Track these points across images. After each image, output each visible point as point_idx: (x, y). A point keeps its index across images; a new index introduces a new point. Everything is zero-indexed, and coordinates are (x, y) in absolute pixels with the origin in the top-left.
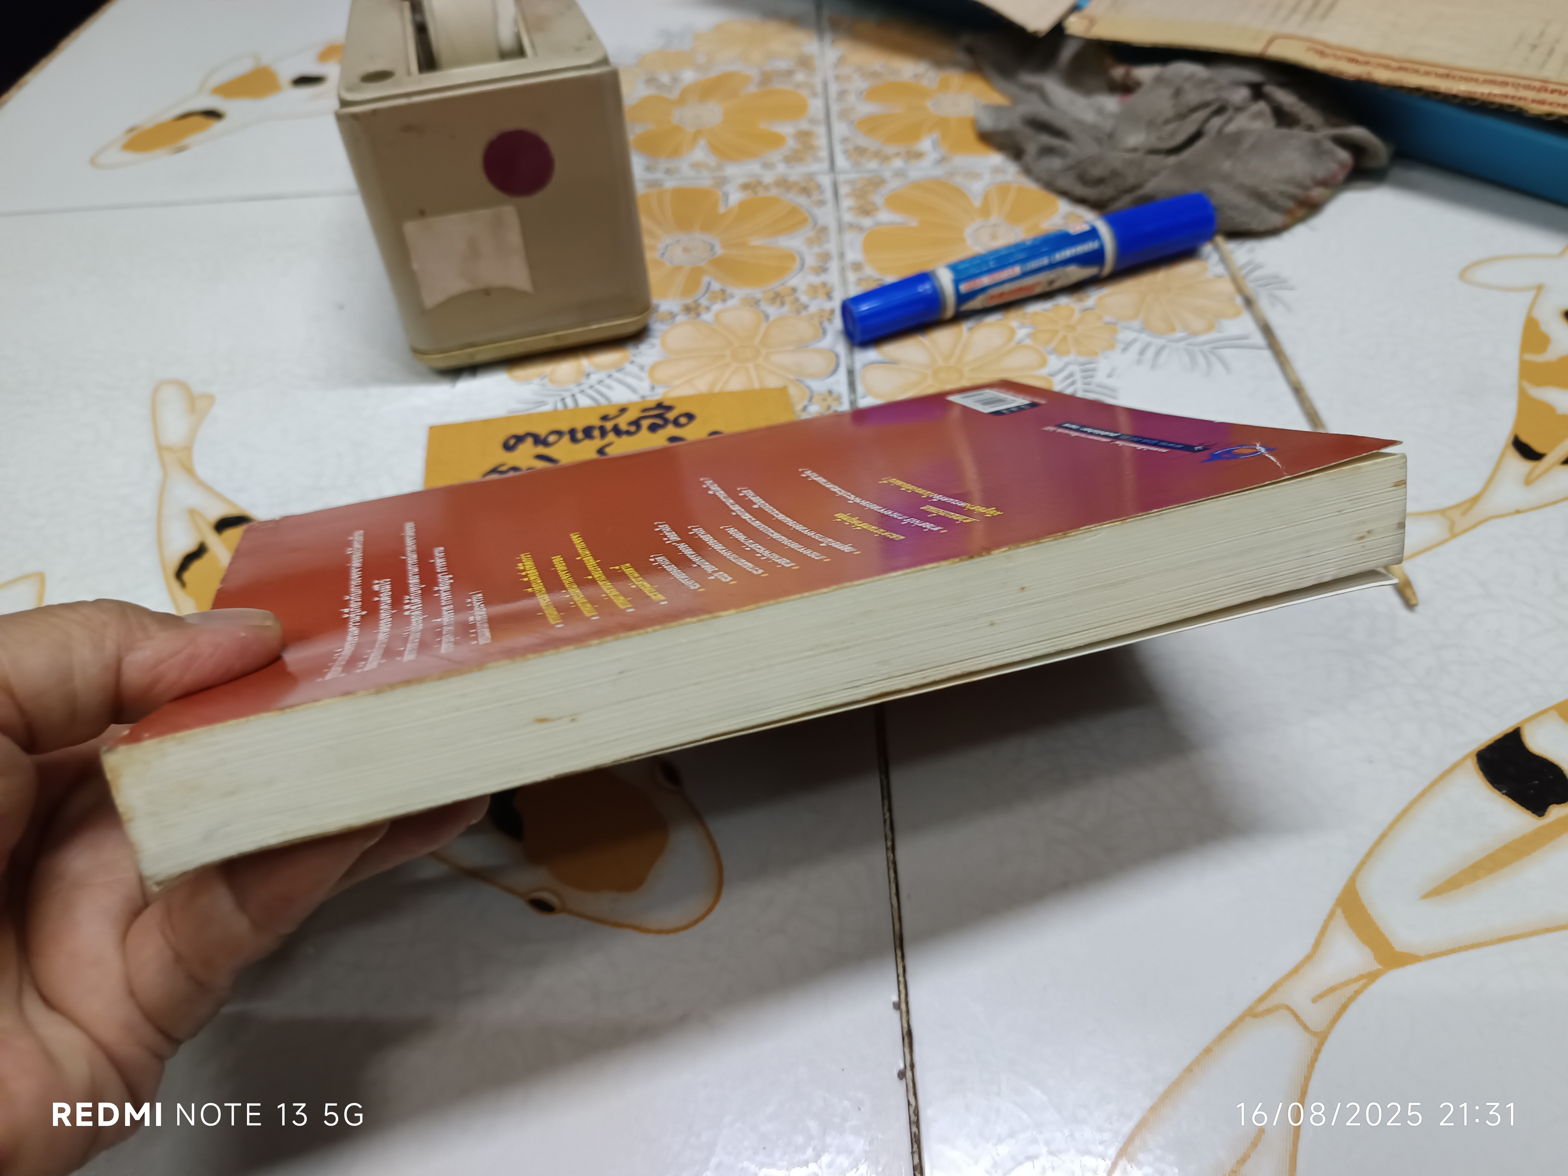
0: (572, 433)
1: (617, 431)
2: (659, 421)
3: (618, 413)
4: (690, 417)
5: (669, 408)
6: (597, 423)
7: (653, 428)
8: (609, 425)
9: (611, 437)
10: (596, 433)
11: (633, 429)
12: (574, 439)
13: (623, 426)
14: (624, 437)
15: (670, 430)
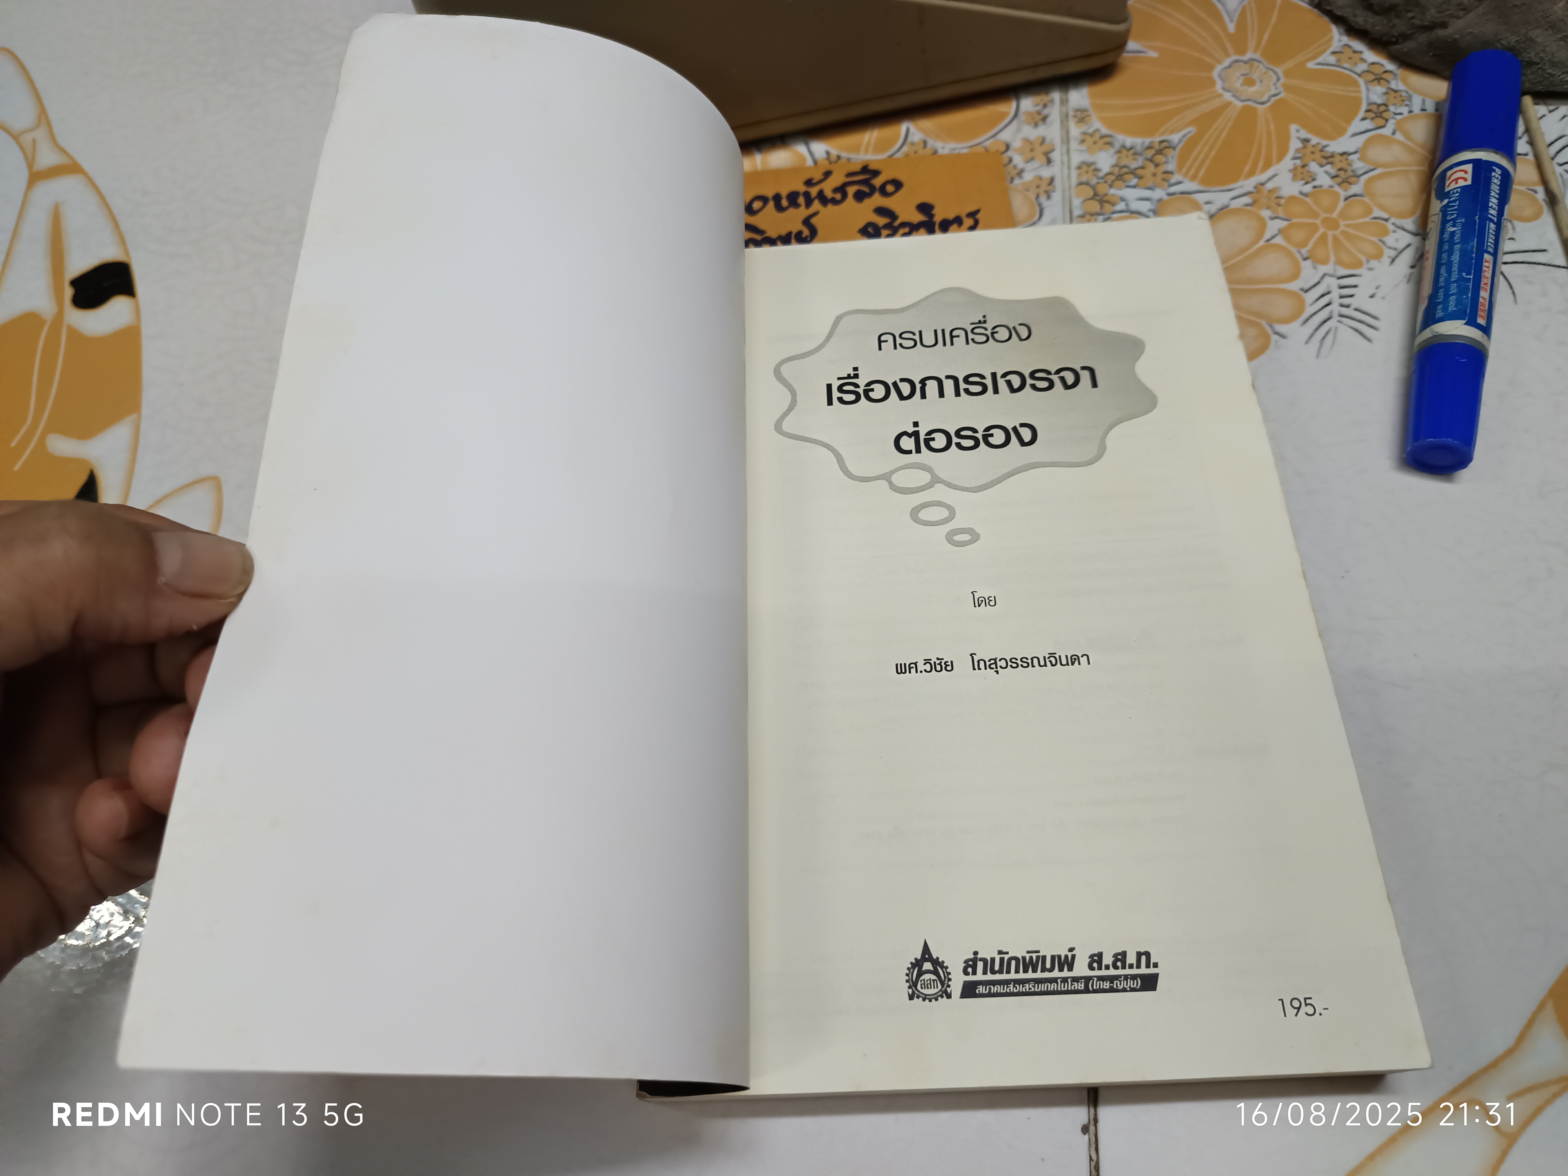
0: (777, 198)
1: (823, 199)
2: (866, 189)
3: (823, 177)
4: (898, 185)
5: (876, 173)
6: (802, 188)
7: (860, 197)
8: (814, 191)
9: (816, 205)
10: (801, 200)
11: (838, 196)
12: (779, 208)
13: (829, 194)
14: (830, 206)
15: (877, 200)
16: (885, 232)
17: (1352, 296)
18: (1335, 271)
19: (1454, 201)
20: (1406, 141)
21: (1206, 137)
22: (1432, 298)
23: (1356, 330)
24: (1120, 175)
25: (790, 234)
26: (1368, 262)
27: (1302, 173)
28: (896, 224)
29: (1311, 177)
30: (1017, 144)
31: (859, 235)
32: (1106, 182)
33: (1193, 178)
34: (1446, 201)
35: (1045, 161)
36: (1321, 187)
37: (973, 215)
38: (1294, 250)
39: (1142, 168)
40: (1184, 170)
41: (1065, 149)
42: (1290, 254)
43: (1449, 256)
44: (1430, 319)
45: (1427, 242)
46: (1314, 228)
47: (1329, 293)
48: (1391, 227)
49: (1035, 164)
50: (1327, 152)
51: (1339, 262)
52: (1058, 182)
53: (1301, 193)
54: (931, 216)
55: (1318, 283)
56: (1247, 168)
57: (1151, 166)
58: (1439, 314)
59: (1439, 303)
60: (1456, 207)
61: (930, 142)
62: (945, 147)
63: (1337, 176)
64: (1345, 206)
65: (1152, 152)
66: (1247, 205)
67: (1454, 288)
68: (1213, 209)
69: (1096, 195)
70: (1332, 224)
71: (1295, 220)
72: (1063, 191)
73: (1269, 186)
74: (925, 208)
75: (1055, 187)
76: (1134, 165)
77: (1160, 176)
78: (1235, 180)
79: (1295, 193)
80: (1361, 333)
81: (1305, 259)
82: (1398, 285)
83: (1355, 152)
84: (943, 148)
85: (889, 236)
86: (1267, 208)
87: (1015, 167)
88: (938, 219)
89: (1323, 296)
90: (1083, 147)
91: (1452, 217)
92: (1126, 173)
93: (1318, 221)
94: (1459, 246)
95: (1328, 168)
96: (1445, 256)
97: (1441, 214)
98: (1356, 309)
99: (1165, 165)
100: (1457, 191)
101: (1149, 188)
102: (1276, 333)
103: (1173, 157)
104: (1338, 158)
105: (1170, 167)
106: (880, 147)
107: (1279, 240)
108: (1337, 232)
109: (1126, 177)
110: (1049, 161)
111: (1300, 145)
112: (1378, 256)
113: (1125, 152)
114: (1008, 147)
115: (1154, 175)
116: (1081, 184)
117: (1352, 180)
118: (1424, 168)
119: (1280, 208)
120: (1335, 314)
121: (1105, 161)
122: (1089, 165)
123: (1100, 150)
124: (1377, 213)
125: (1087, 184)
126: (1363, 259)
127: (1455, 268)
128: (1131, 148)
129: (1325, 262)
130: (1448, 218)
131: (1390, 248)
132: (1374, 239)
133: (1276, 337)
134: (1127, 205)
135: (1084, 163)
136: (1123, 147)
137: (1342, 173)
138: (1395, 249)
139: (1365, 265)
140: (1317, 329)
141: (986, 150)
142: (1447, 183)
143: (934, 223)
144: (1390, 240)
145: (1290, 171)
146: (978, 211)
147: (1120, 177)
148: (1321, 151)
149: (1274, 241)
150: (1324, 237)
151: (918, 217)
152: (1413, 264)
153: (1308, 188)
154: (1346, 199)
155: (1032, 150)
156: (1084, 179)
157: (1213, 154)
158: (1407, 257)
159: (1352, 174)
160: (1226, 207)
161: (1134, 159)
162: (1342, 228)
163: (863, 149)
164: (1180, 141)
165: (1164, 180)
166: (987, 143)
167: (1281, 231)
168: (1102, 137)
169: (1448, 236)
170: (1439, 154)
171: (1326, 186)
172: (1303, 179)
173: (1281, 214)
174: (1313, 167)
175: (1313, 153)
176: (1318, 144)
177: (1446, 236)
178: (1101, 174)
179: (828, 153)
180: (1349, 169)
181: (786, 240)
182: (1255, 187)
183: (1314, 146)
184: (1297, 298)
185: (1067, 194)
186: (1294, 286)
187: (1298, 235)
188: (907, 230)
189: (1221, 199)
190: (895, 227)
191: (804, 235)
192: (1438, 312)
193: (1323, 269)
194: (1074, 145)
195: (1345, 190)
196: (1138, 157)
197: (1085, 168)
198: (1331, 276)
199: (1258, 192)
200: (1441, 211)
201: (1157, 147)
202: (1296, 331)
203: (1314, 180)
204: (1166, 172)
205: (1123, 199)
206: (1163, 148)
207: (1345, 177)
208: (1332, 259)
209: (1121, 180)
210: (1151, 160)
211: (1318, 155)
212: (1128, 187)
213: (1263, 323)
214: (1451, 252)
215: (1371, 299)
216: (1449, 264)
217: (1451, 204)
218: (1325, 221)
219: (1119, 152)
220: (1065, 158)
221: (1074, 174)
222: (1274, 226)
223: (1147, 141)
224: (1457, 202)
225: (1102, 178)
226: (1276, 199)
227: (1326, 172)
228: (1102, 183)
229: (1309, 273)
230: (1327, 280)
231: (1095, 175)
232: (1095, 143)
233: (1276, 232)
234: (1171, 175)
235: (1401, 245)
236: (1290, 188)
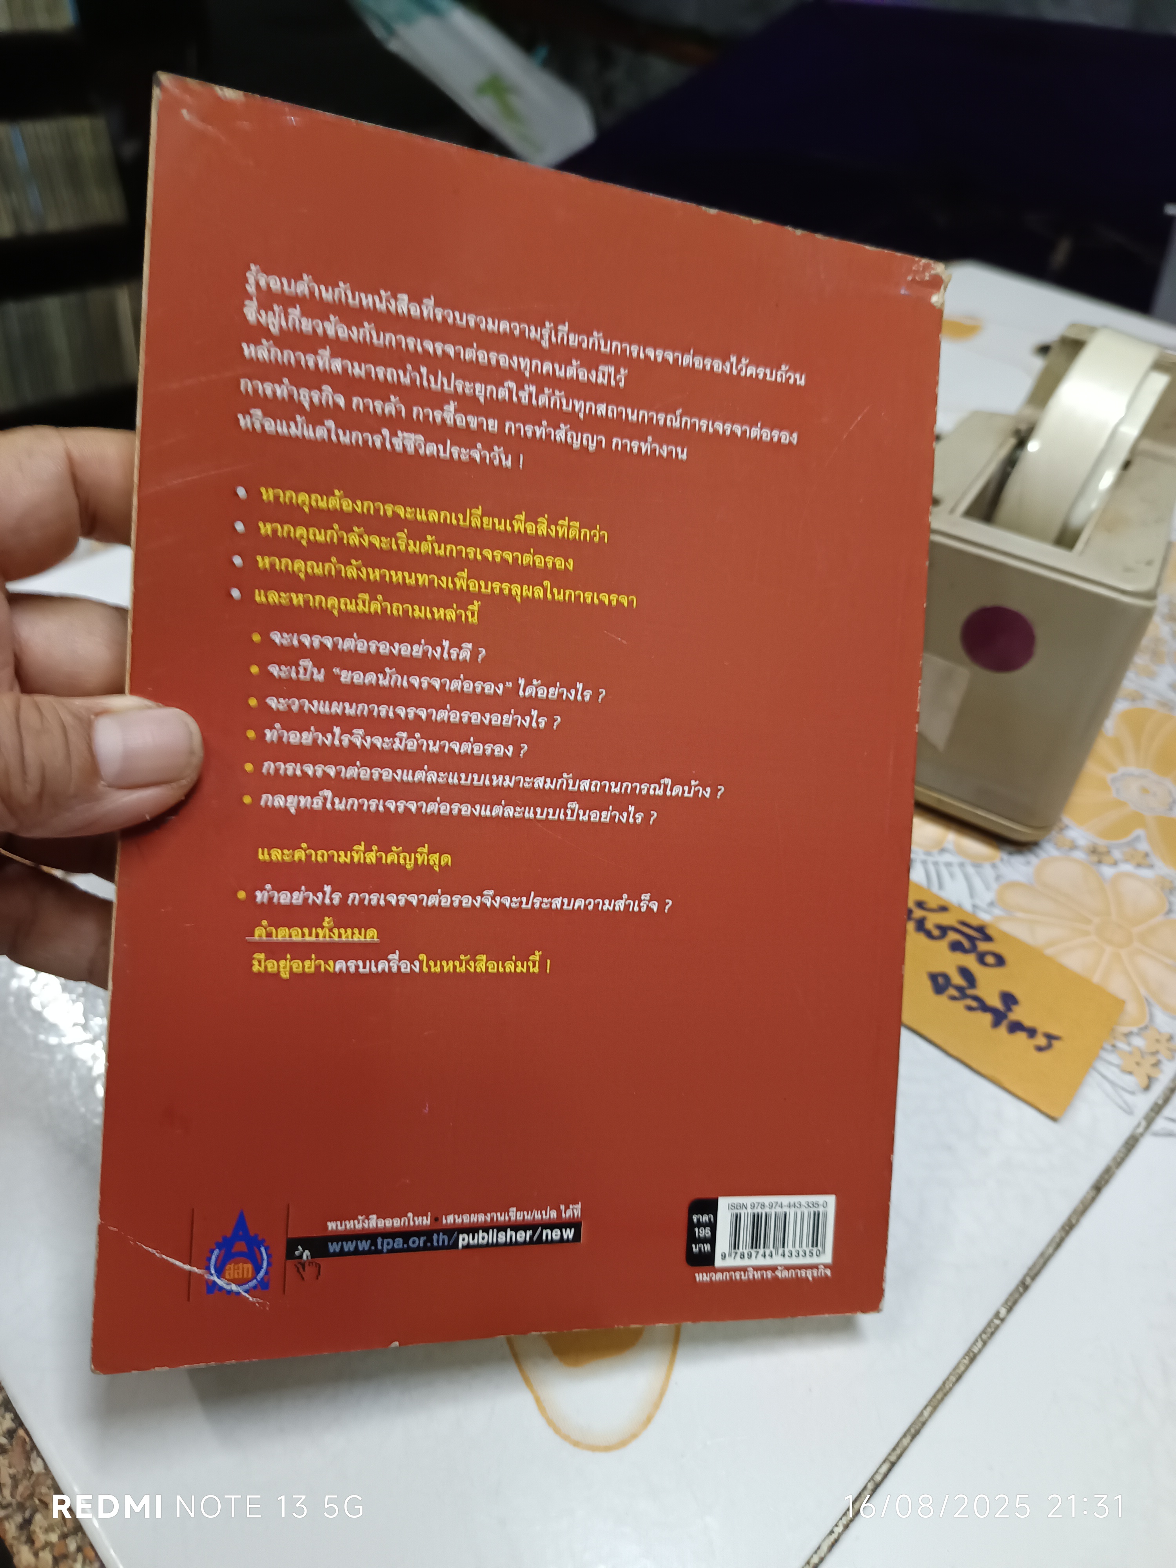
1: (921, 925)
2: (966, 944)
3: (937, 909)
4: (1000, 961)
5: (988, 938)
7: (956, 947)
8: (918, 913)
11: (936, 932)
13: (929, 925)
14: (922, 934)
15: (970, 961)
16: (952, 992)
28: (970, 992)
31: (926, 976)
37: (1050, 1037)
54: (1009, 1009)
74: (1009, 999)
85: (952, 998)
88: (1013, 1016)
143: (1007, 1018)
151: (995, 1002)
188: (976, 1002)
190: (967, 992)
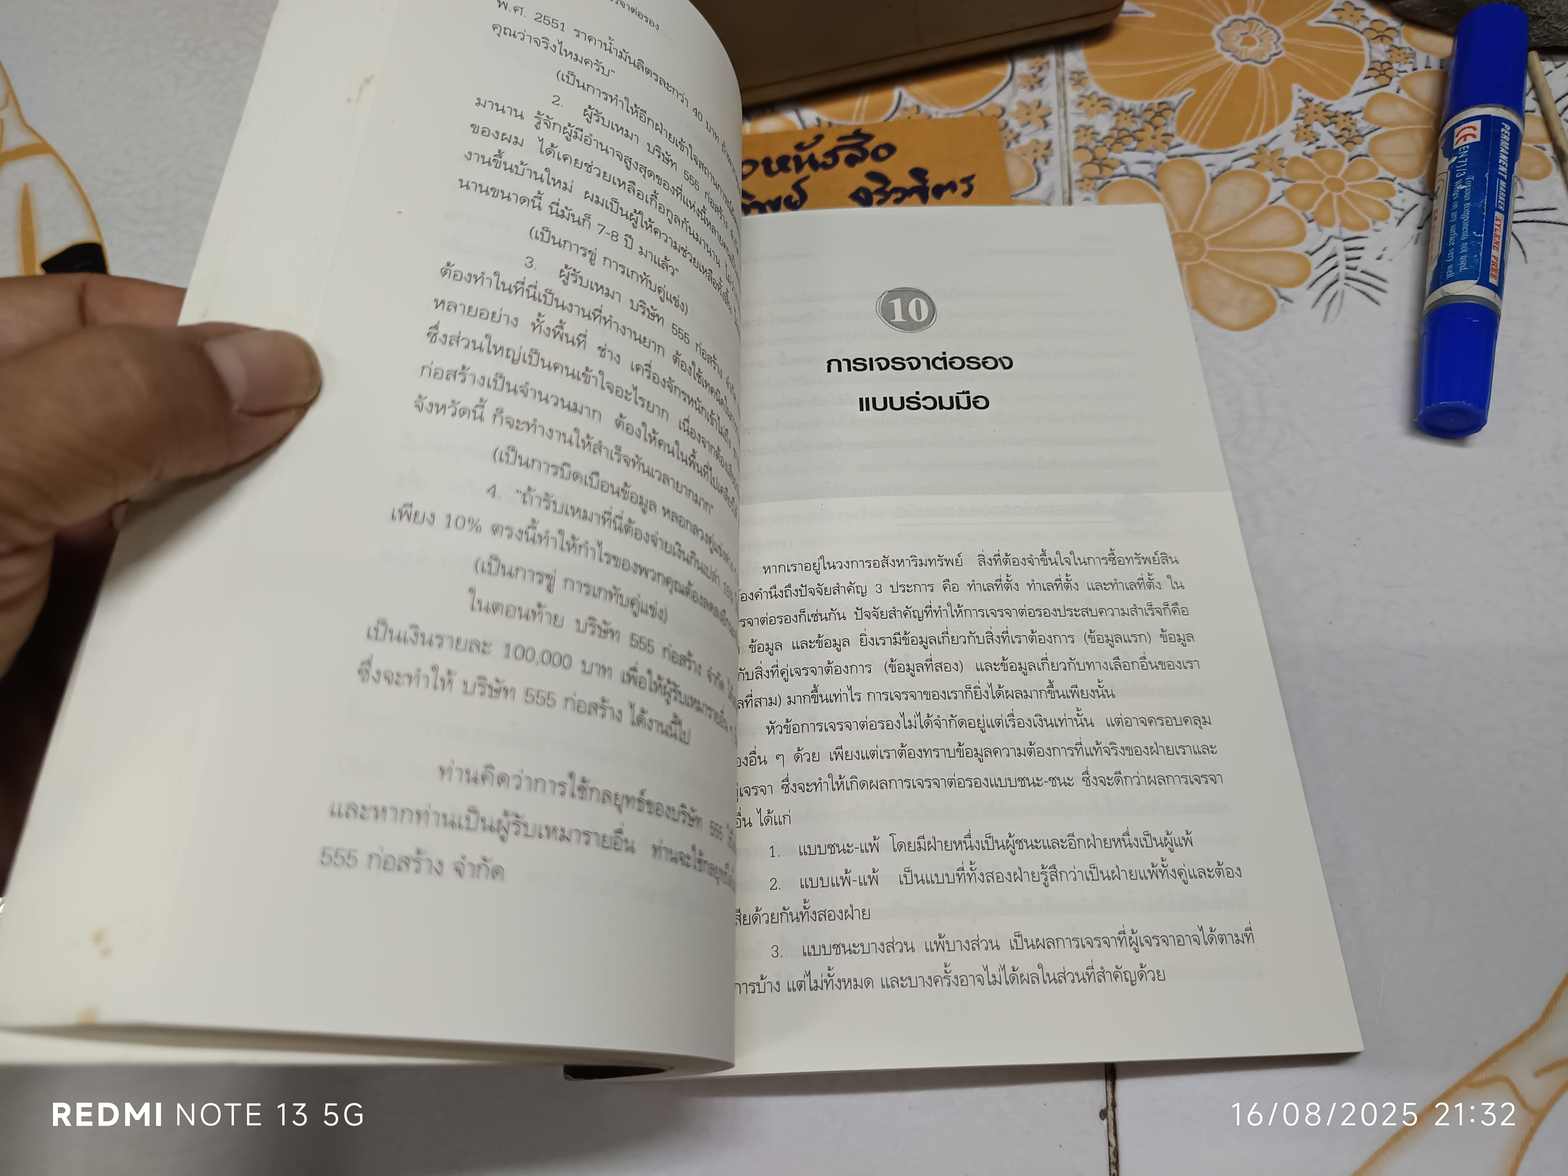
0: (767, 162)
1: (813, 163)
2: (858, 153)
3: (814, 141)
4: (891, 149)
5: (869, 137)
6: (793, 152)
7: (851, 161)
8: (805, 155)
9: (807, 170)
10: (792, 164)
11: (829, 161)
12: (769, 172)
13: (820, 158)
14: (821, 170)
15: (869, 164)
16: (876, 198)
17: (1359, 258)
18: (1341, 233)
19: (1463, 158)
20: (1410, 99)
21: (1206, 98)
22: (1442, 258)
23: (1364, 293)
24: (1119, 138)
25: (779, 198)
26: (1374, 223)
27: (1305, 134)
28: (889, 189)
29: (1314, 137)
30: (1013, 108)
31: (850, 200)
32: (1105, 146)
33: (1194, 140)
34: (1454, 159)
35: (1043, 125)
36: (1324, 147)
37: (967, 180)
38: (1298, 212)
39: (1142, 130)
40: (1184, 132)
41: (1062, 113)
42: (1294, 216)
43: (1459, 215)
44: (1440, 280)
45: (1435, 201)
46: (1319, 190)
47: (1335, 255)
48: (1398, 188)
49: (1032, 128)
50: (1331, 111)
51: (1344, 224)
52: (1055, 146)
53: (1304, 154)
54: (925, 181)
55: (1324, 245)
56: (1249, 129)
57: (1150, 129)
58: (1450, 274)
59: (1450, 263)
60: (1466, 164)
61: (924, 107)
62: (939, 112)
63: (1341, 136)
64: (1350, 167)
65: (1152, 114)
66: (1249, 167)
67: (1464, 248)
68: (1215, 171)
69: (1094, 159)
70: (1337, 185)
71: (1299, 182)
72: (1061, 155)
73: (1272, 147)
74: (918, 173)
75: (1052, 151)
76: (1133, 127)
77: (1160, 138)
78: (1238, 141)
79: (1299, 154)
80: (1368, 296)
81: (1310, 221)
82: (1405, 246)
83: (1359, 112)
84: (937, 113)
85: (880, 203)
86: (1270, 170)
87: (1011, 131)
88: (931, 184)
89: (1329, 258)
90: (1081, 110)
91: (1462, 175)
92: (1126, 136)
93: (1322, 183)
94: (1469, 204)
95: (1332, 128)
96: (1454, 215)
97: (1449, 172)
98: (1362, 272)
99: (1165, 127)
100: (1466, 148)
101: (1149, 151)
102: (1282, 297)
103: (1172, 119)
104: (1342, 117)
105: (1170, 129)
106: (873, 112)
107: (1283, 202)
108: (1342, 193)
109: (1125, 140)
110: (1046, 125)
111: (1302, 105)
112: (1385, 217)
113: (1123, 114)
114: (1003, 111)
115: (1154, 137)
116: (1079, 147)
117: (1355, 140)
118: (1431, 126)
119: (1284, 170)
120: (1342, 277)
121: (1103, 124)
122: (1087, 128)
123: (1098, 112)
124: (1382, 173)
125: (1086, 147)
126: (1370, 220)
127: (1466, 226)
128: (1130, 111)
129: (1330, 224)
130: (1457, 176)
131: (1397, 209)
132: (1380, 200)
133: (1281, 301)
134: (1126, 168)
135: (1081, 126)
136: (1122, 109)
137: (1346, 133)
138: (1402, 210)
139: (1371, 227)
140: (1323, 292)
141: (981, 114)
142: (1456, 140)
143: (928, 189)
144: (1396, 200)
145: (1293, 131)
146: (973, 177)
147: (1119, 140)
148: (1324, 110)
149: (1277, 204)
150: (1329, 198)
151: (911, 183)
152: (1421, 225)
153: (1311, 149)
154: (1351, 160)
155: (1028, 114)
156: (1082, 142)
157: (1213, 115)
158: (1414, 217)
159: (1356, 134)
160: (1229, 168)
161: (1133, 122)
162: (1347, 189)
163: (854, 116)
164: (1180, 103)
165: (1165, 142)
166: (982, 108)
167: (1284, 193)
168: (1099, 100)
169: (1457, 194)
170: (1445, 113)
171: (1329, 147)
172: (1306, 140)
173: (1285, 176)
174: (1317, 127)
175: (1315, 113)
176: (1321, 103)
177: (1455, 194)
178: (1100, 138)
179: (818, 120)
180: (1353, 128)
181: (775, 206)
182: (1257, 149)
183: (1316, 106)
184: (1303, 261)
185: (1066, 159)
186: (1300, 249)
187: (1303, 197)
188: (899, 195)
189: (1223, 161)
190: (887, 192)
191: (793, 200)
192: (1449, 273)
193: (1328, 231)
194: (1071, 108)
195: (1349, 151)
196: (1137, 119)
197: (1083, 131)
198: (1337, 238)
199: (1260, 154)
200: (1449, 169)
201: (1156, 109)
202: (1303, 295)
203: (1317, 140)
204: (1166, 135)
205: (1122, 163)
206: (1163, 110)
207: (1349, 138)
208: (1338, 221)
209: (1120, 143)
210: (1150, 123)
211: (1321, 115)
212: (1127, 150)
213: (1269, 287)
214: (1460, 211)
215: (1379, 261)
216: (1459, 222)
217: (1459, 162)
218: (1328, 182)
219: (1117, 114)
220: (1063, 121)
221: (1072, 137)
222: (1276, 189)
223: (1146, 103)
224: (1466, 159)
225: (1101, 142)
226: (1278, 160)
227: (1330, 132)
228: (1101, 146)
229: (1314, 236)
230: (1333, 242)
231: (1093, 139)
232: (1092, 106)
233: (1280, 194)
234: (1172, 138)
235: (1407, 207)
236: (1294, 149)
